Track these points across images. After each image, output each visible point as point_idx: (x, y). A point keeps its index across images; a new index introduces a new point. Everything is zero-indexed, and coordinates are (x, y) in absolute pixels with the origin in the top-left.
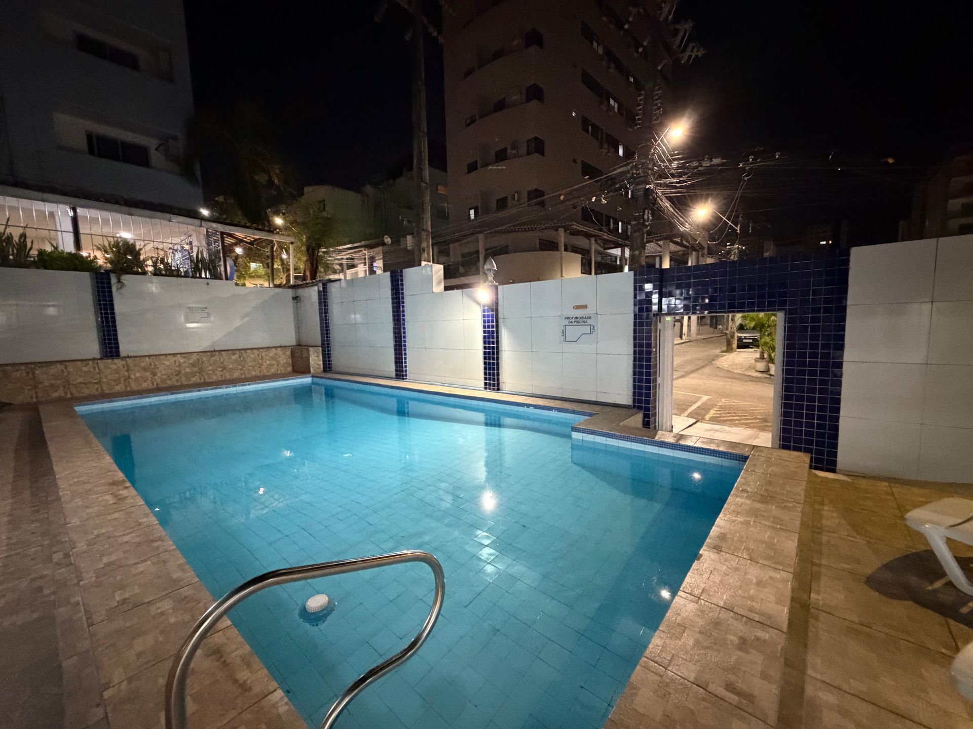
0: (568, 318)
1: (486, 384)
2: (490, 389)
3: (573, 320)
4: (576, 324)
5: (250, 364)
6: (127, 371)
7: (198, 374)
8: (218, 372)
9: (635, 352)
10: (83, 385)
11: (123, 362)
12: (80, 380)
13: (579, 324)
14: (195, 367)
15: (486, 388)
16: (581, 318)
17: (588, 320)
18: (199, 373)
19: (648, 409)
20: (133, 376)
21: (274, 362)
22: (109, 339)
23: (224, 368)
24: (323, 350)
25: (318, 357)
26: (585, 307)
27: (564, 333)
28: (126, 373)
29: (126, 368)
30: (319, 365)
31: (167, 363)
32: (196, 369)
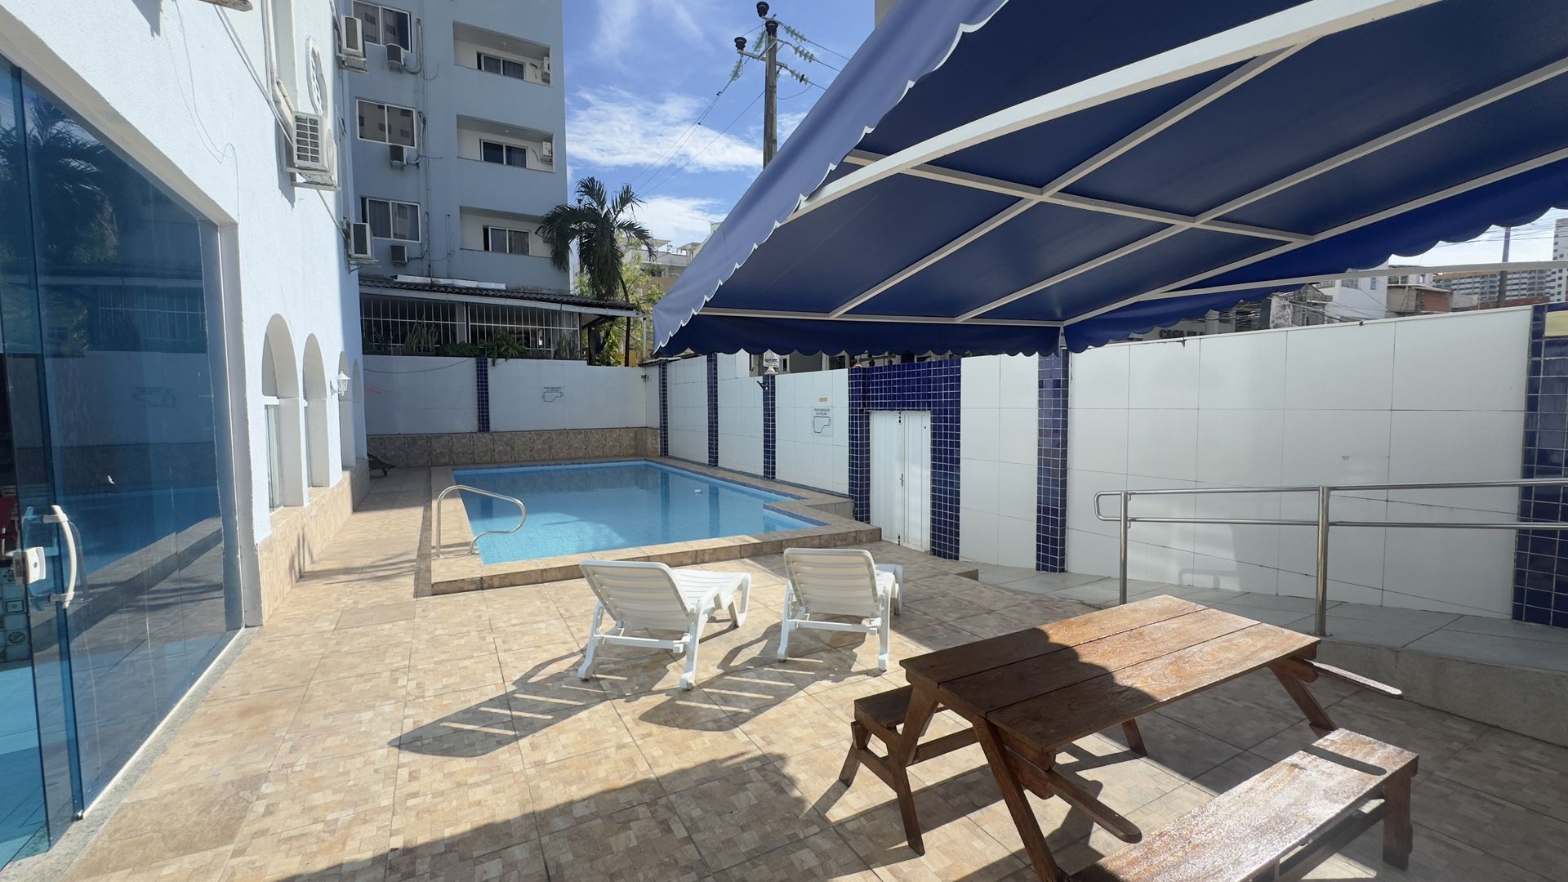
0: (816, 410)
1: (765, 472)
2: (767, 477)
3: (819, 412)
4: (820, 415)
5: (594, 444)
6: (494, 444)
8: (564, 450)
10: (462, 454)
11: (491, 437)
12: (460, 450)
13: (822, 416)
14: (546, 444)
15: (765, 476)
16: (824, 410)
17: (828, 413)
18: (549, 450)
20: (497, 450)
21: (617, 444)
22: (483, 416)
23: (570, 447)
24: (661, 434)
25: (655, 440)
26: (826, 400)
28: (492, 446)
29: (494, 442)
30: (657, 449)
31: (524, 439)
32: (547, 447)
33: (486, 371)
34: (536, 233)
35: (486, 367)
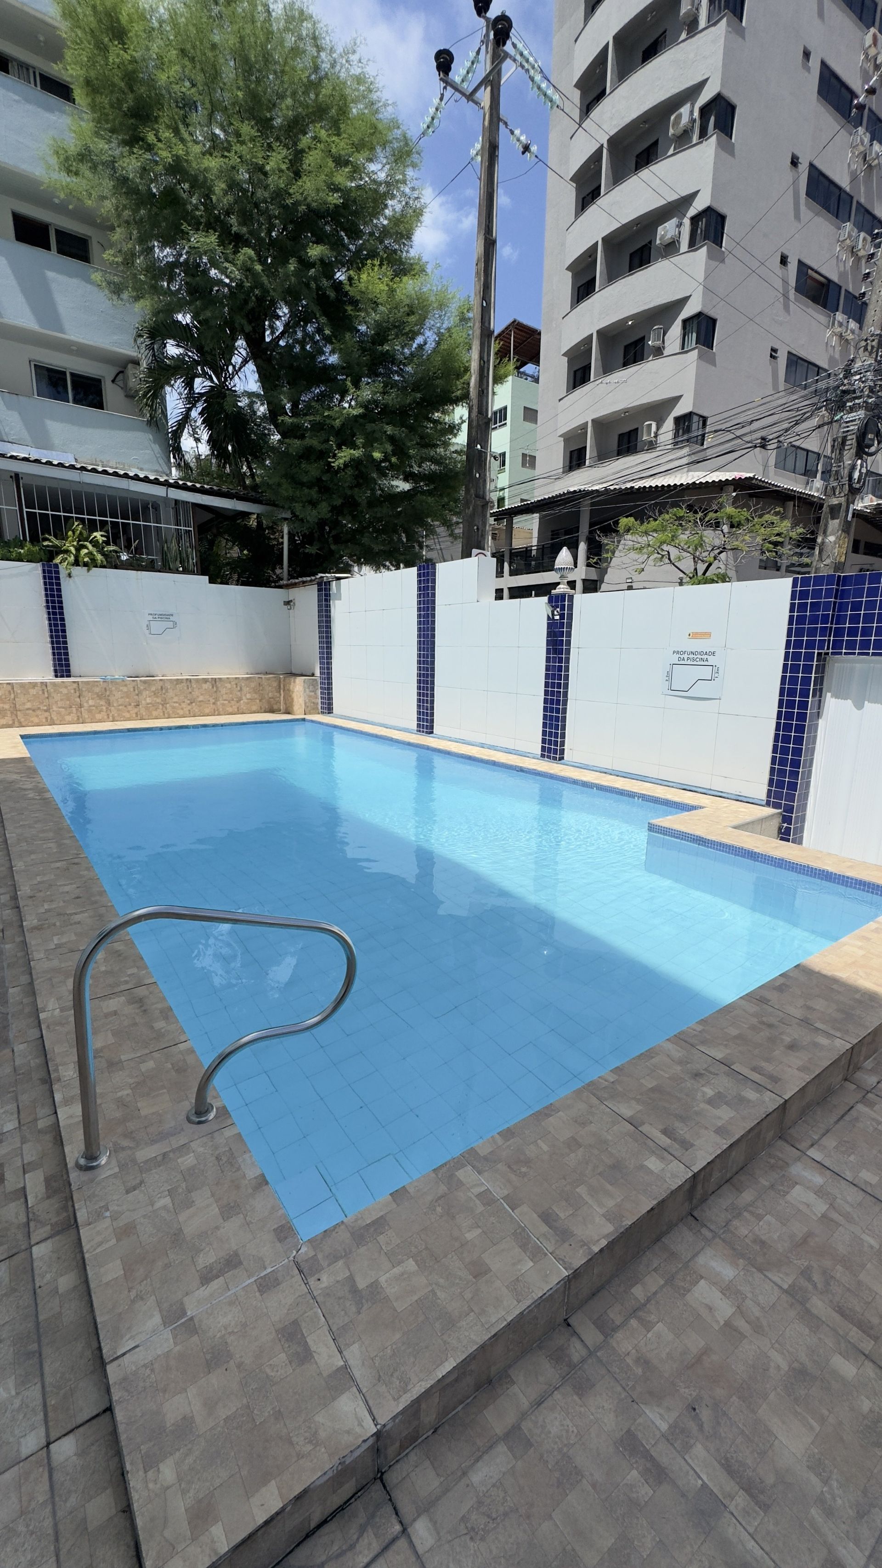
0: (678, 652)
1: (543, 749)
2: (549, 757)
3: (686, 656)
4: (689, 662)
5: (225, 697)
6: (79, 697)
7: (161, 706)
9: (779, 714)
10: (31, 712)
11: (74, 685)
12: (28, 705)
13: (695, 663)
14: (157, 697)
15: (543, 756)
16: (701, 653)
17: (710, 658)
18: (163, 705)
19: (789, 809)
21: (256, 695)
22: (60, 653)
23: (193, 701)
24: (322, 683)
25: (315, 691)
26: (707, 635)
27: (669, 676)
28: (78, 700)
29: (77, 694)
30: (317, 704)
31: (125, 689)
32: (159, 700)
33: (59, 584)
34: (113, 381)
35: (58, 578)
